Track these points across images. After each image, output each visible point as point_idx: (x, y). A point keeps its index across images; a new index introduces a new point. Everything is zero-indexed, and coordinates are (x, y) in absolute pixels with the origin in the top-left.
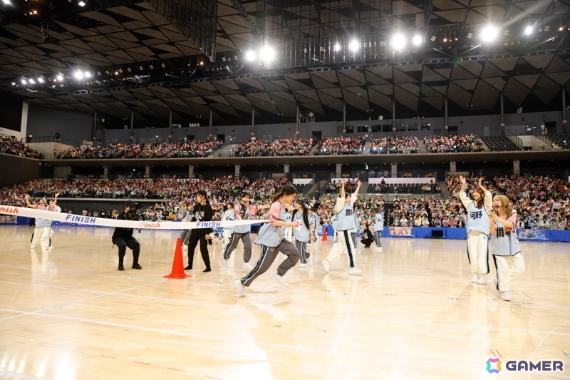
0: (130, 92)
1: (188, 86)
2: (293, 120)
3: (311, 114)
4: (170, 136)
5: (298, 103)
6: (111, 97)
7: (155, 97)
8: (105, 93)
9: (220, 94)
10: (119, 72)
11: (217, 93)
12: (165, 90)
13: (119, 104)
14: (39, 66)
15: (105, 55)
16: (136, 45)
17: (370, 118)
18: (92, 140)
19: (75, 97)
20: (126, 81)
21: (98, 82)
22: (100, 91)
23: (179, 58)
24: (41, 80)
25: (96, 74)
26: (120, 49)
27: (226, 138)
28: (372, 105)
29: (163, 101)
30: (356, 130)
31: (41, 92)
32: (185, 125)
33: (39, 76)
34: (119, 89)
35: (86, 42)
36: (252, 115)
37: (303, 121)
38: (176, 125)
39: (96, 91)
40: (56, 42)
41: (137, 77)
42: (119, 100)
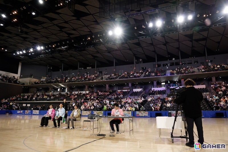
0: (61, 55)
1: (85, 50)
2: (132, 63)
3: (141, 60)
4: (78, 73)
5: (134, 55)
6: (53, 57)
7: (71, 56)
8: (50, 56)
9: (99, 53)
10: (54, 45)
11: (98, 52)
12: (75, 53)
13: (57, 60)
14: (22, 45)
15: (47, 38)
16: (60, 32)
17: (168, 60)
18: (46, 76)
19: (39, 58)
20: (58, 49)
21: (47, 51)
22: (48, 55)
23: (79, 36)
24: (24, 52)
25: (46, 47)
26: (53, 34)
27: (103, 72)
28: (169, 53)
29: (75, 58)
30: (162, 65)
31: (25, 57)
32: (85, 68)
33: (23, 50)
34: (56, 53)
35: (39, 32)
36: (114, 62)
37: (137, 63)
38: (81, 68)
39: (47, 55)
40: (26, 33)
41: (63, 47)
42: (56, 59)
